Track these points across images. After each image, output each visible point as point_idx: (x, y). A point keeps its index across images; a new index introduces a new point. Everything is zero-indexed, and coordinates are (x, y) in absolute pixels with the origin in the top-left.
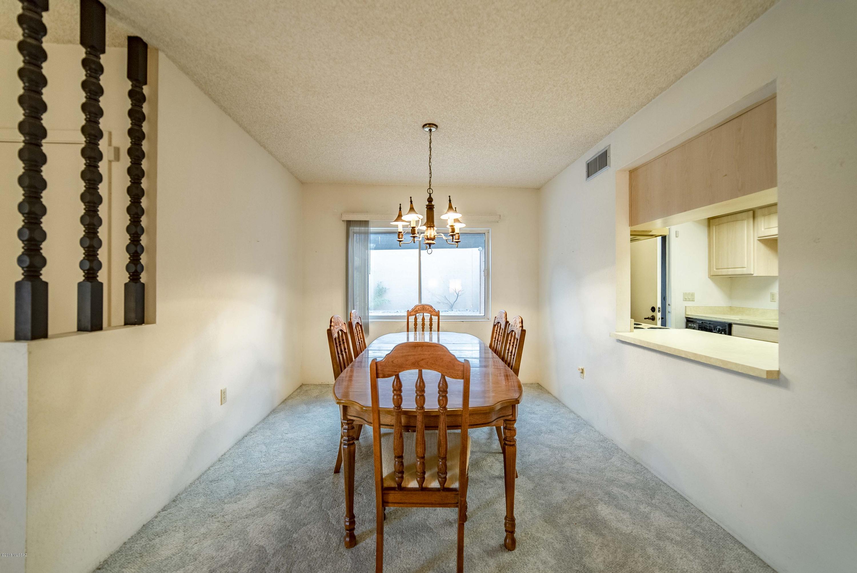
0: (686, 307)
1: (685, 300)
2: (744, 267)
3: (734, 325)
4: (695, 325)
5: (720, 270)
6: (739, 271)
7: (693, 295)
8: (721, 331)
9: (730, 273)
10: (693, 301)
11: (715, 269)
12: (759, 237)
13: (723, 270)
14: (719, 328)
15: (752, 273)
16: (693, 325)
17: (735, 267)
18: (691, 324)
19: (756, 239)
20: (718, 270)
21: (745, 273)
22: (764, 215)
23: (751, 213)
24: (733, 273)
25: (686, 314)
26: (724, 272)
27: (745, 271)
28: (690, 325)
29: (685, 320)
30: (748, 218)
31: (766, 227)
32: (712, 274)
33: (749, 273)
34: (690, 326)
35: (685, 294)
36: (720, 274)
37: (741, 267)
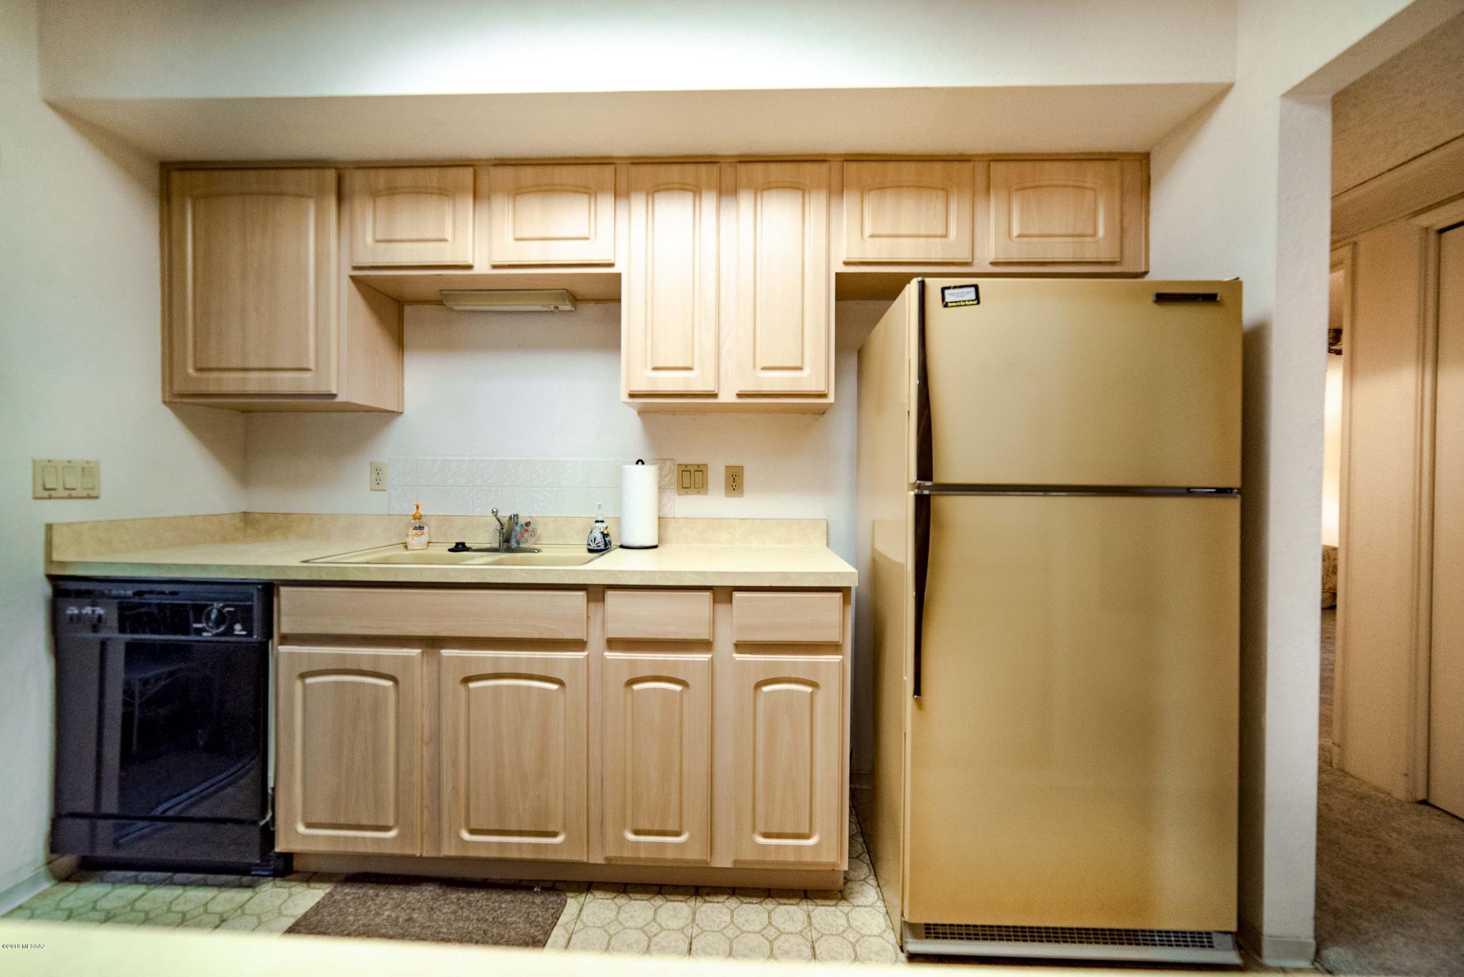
0: (49, 527)
1: (46, 494)
2: (304, 366)
3: (283, 590)
4: (100, 611)
5: (214, 375)
6: (285, 382)
7: (88, 470)
8: (228, 622)
9: (251, 388)
10: (89, 497)
11: (191, 371)
12: (356, 268)
13: (225, 375)
14: (220, 611)
15: (334, 392)
16: (88, 610)
17: (272, 366)
18: (81, 607)
19: (348, 272)
20: (206, 375)
21: (309, 388)
22: (374, 194)
23: (330, 176)
24: (265, 389)
25: (49, 561)
26: (231, 382)
27: (308, 383)
28: (73, 611)
29: (47, 589)
30: (320, 193)
31: (380, 236)
32: (178, 388)
33: (323, 389)
34: (71, 617)
35: (41, 468)
36: (213, 388)
37: (293, 366)
